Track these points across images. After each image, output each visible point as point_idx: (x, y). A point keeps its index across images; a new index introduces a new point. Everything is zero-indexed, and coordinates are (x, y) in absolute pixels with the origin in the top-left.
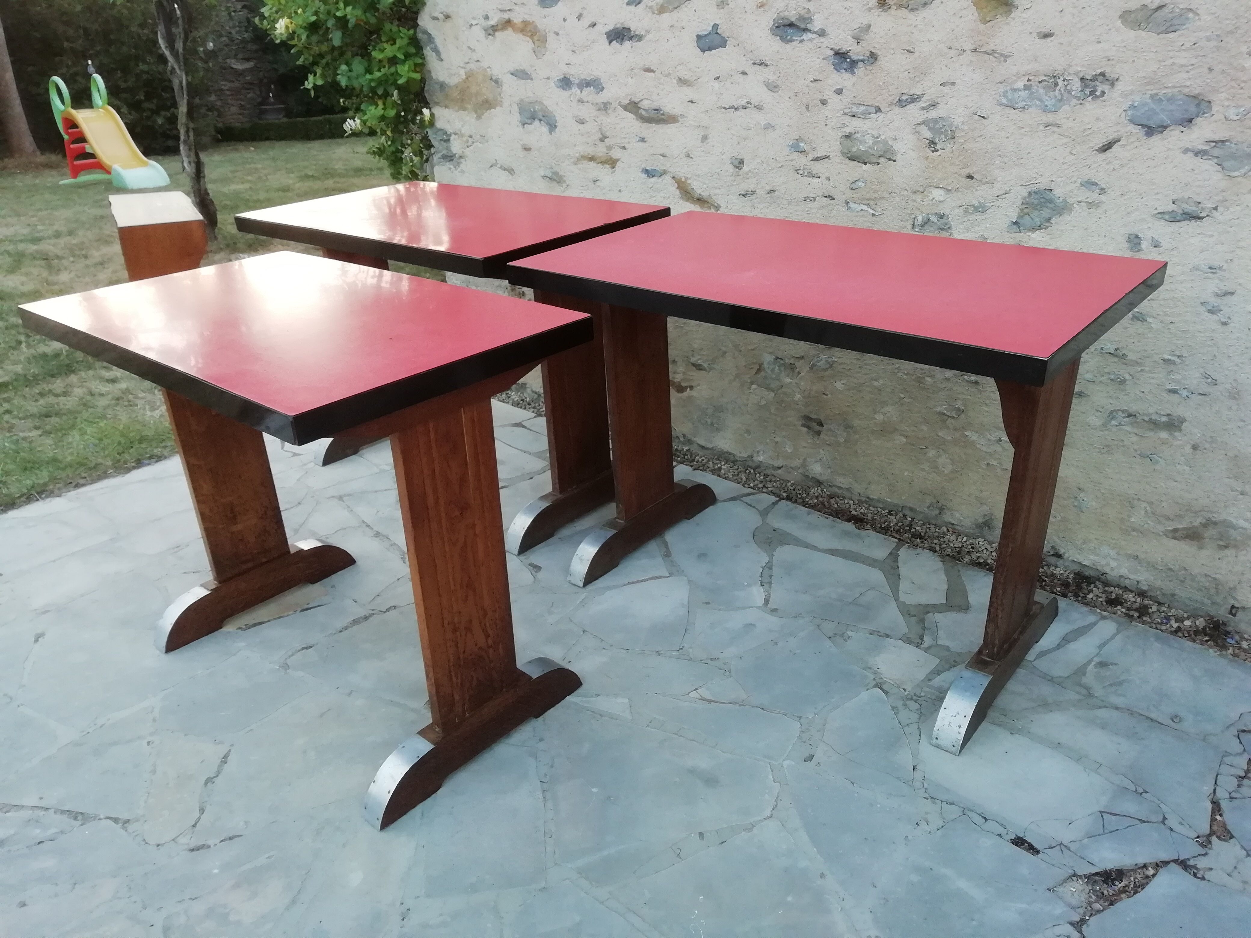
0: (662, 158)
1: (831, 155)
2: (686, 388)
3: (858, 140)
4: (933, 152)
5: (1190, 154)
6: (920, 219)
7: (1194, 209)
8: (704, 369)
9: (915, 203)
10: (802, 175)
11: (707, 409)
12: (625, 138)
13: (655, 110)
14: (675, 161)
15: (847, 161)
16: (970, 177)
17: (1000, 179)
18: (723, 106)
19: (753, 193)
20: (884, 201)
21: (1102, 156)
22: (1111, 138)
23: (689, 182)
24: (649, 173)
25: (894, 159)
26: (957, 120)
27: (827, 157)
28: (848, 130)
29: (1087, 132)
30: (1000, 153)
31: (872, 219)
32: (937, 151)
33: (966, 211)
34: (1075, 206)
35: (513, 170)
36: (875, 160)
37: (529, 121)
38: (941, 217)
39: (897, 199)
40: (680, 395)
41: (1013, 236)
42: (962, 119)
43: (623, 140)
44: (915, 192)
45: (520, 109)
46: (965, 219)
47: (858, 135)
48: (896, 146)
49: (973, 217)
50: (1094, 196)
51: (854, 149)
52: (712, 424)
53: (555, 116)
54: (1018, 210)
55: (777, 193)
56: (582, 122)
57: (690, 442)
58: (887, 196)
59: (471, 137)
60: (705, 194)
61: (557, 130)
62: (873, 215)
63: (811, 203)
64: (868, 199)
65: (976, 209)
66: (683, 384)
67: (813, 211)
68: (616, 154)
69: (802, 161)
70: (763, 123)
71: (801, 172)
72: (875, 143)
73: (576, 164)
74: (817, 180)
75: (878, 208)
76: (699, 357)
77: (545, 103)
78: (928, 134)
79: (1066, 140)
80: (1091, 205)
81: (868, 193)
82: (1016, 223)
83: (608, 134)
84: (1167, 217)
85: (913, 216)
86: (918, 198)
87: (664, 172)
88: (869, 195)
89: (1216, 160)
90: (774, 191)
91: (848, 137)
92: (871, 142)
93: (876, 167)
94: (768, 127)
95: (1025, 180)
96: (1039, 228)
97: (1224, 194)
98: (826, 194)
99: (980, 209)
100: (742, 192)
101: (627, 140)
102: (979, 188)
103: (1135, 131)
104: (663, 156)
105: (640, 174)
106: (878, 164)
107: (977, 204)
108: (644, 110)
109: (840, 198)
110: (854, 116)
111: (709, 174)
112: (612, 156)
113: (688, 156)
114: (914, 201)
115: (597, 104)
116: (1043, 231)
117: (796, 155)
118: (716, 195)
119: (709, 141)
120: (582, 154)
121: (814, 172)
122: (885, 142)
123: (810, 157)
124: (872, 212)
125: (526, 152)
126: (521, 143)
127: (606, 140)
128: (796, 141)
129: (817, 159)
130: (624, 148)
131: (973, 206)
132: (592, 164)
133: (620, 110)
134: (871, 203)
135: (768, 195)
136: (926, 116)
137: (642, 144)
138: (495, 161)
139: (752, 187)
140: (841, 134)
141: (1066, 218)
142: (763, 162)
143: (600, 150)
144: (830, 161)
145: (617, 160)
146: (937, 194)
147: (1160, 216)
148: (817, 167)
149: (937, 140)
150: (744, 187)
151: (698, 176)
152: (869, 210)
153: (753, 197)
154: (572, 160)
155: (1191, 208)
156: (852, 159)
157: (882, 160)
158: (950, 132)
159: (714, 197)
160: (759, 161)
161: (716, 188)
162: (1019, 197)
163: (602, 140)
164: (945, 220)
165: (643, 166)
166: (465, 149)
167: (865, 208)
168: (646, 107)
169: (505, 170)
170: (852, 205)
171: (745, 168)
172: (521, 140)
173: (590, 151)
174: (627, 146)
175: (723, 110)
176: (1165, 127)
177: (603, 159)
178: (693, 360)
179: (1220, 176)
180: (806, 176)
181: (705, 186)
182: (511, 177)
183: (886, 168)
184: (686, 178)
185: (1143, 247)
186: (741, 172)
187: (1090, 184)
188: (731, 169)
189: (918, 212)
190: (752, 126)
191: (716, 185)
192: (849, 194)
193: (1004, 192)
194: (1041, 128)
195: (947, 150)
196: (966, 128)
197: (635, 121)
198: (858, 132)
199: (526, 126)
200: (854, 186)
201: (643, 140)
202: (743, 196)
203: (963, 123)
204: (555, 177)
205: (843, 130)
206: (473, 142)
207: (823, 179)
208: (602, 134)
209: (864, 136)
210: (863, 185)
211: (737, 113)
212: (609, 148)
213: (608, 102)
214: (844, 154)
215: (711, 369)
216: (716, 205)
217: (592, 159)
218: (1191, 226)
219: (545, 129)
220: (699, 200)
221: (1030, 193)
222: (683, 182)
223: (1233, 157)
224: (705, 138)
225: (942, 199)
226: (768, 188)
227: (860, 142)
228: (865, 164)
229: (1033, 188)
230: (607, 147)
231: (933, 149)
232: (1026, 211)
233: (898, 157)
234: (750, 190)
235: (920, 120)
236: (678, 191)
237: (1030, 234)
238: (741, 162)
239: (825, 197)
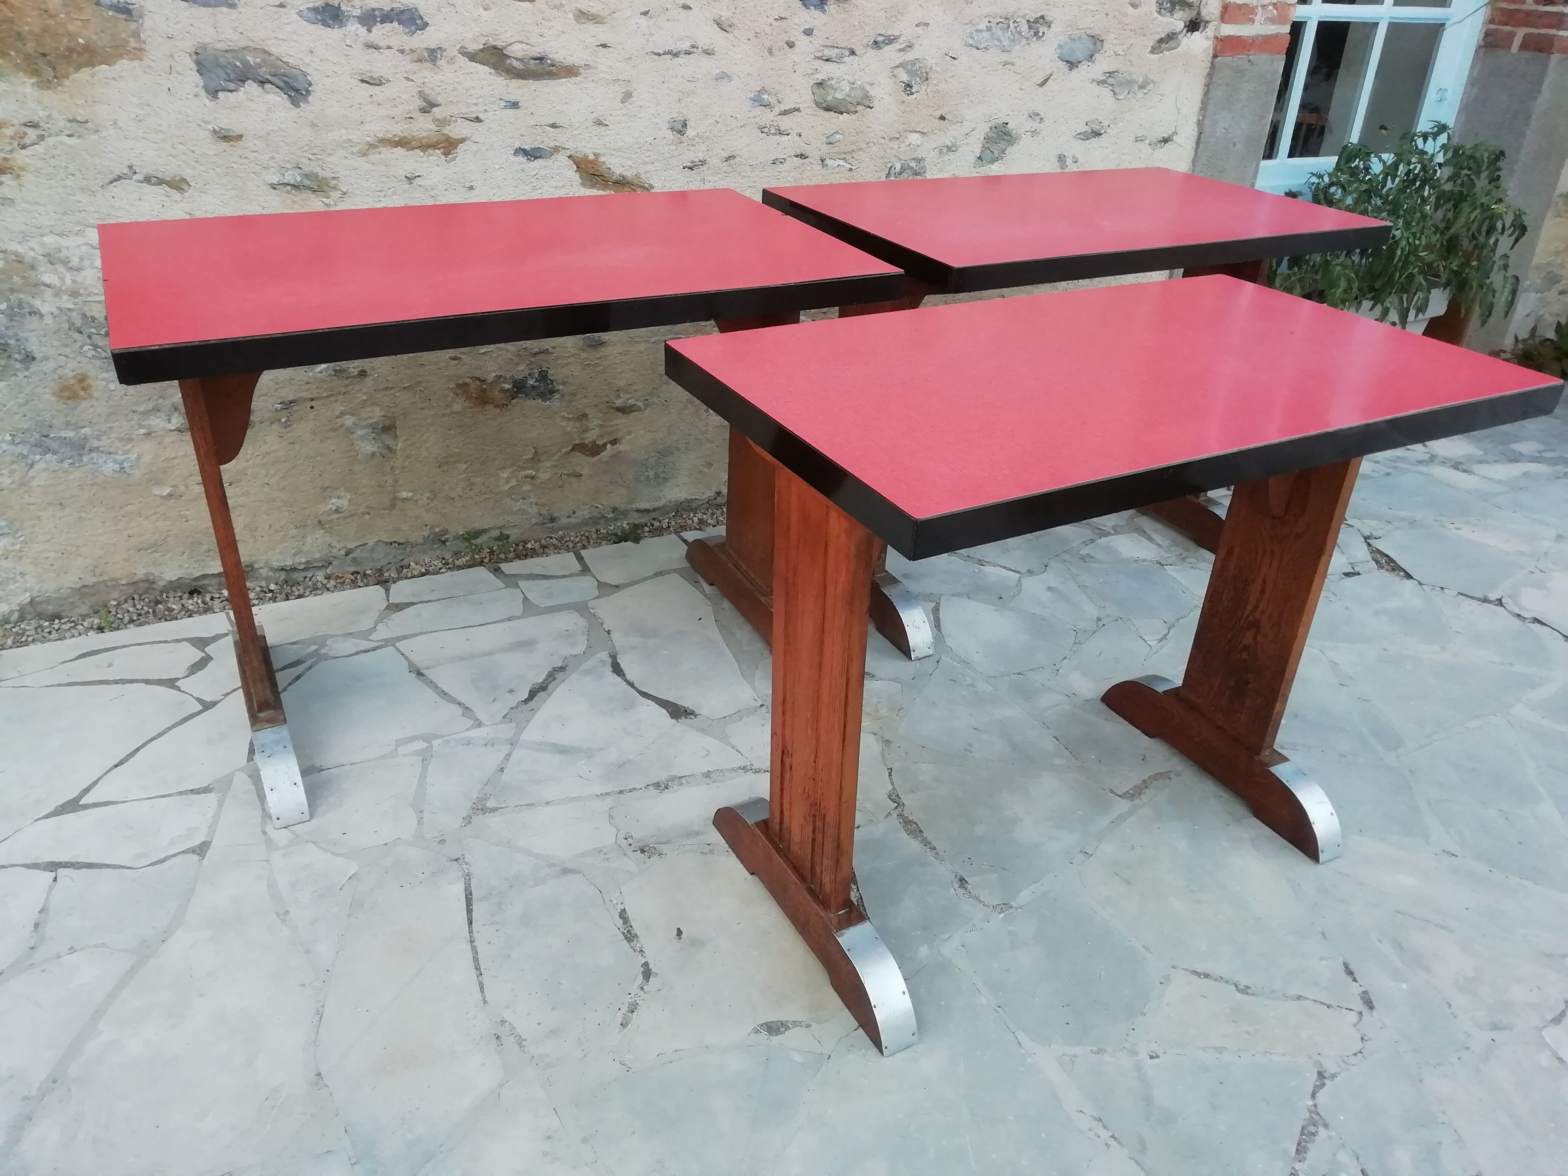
0: (551, 129)
1: (802, 107)
2: (605, 445)
3: (833, 88)
4: (908, 95)
5: (1095, 84)
6: (898, 167)
7: (1098, 127)
8: (639, 409)
9: (892, 151)
10: (768, 134)
11: (647, 459)
12: (476, 104)
13: (535, 59)
14: (576, 132)
15: (822, 112)
16: (942, 118)
17: (967, 117)
18: (656, 51)
19: (703, 162)
20: (861, 153)
21: (1041, 89)
22: (1048, 73)
23: (602, 159)
24: (532, 154)
25: (871, 105)
26: (931, 62)
27: (798, 110)
28: (820, 77)
29: (1033, 69)
30: (968, 92)
31: (848, 174)
32: (912, 94)
33: (941, 151)
34: (1023, 135)
35: (184, 180)
36: (853, 109)
37: (232, 86)
38: (919, 161)
39: (874, 148)
40: (596, 458)
41: (978, 170)
42: (934, 61)
43: (474, 108)
44: (890, 140)
45: (198, 63)
46: (940, 161)
47: (833, 82)
48: (873, 92)
49: (946, 157)
50: (1035, 125)
51: (829, 98)
52: (657, 476)
53: (305, 75)
54: (981, 145)
55: (738, 159)
56: (378, 82)
57: (625, 513)
58: (864, 146)
59: (34, 125)
60: (629, 174)
61: (310, 98)
62: (851, 170)
63: (781, 165)
64: (845, 153)
65: (949, 149)
66: (600, 442)
67: (782, 175)
68: (455, 131)
69: (767, 117)
70: (715, 72)
71: (766, 130)
72: (852, 89)
73: (365, 155)
74: (786, 138)
75: (854, 162)
76: (628, 396)
77: (273, 50)
78: (905, 77)
79: (1018, 77)
80: (1035, 133)
81: (846, 145)
82: (980, 158)
83: (440, 100)
84: (1082, 137)
85: (889, 165)
86: (895, 145)
87: (556, 150)
88: (847, 148)
89: (1111, 88)
90: (734, 157)
91: (820, 84)
92: (848, 89)
93: (853, 116)
94: (723, 76)
95: (988, 117)
96: (997, 160)
97: (1115, 114)
98: (799, 153)
99: (950, 149)
100: (688, 164)
101: (480, 109)
102: (950, 128)
103: (1062, 67)
104: (553, 126)
105: (512, 158)
106: (857, 112)
107: (950, 145)
108: (517, 59)
109: (814, 154)
110: (827, 60)
111: (636, 146)
112: (451, 135)
113: (599, 123)
114: (892, 148)
115: (412, 51)
116: (1000, 162)
117: (759, 110)
118: (646, 172)
119: (632, 99)
120: (380, 135)
121: (782, 129)
122: (862, 88)
123: (777, 111)
124: (849, 166)
125: (225, 145)
126: (210, 127)
127: (434, 109)
128: (757, 93)
129: (785, 113)
130: (478, 120)
131: (947, 146)
132: (400, 151)
133: (463, 61)
134: (848, 156)
135: (724, 163)
136: (904, 58)
137: (511, 112)
138: (126, 171)
139: (701, 156)
140: (812, 82)
141: (1016, 147)
142: (718, 122)
143: (424, 127)
144: (800, 114)
145: (463, 140)
146: (914, 138)
147: (1078, 136)
148: (785, 123)
149: (913, 83)
150: (689, 156)
151: (619, 150)
152: (845, 164)
153: (705, 168)
154: (356, 149)
155: (1096, 127)
156: (828, 109)
157: (860, 108)
158: (924, 74)
159: (643, 176)
160: (711, 121)
161: (646, 163)
162: (983, 133)
163: (424, 111)
164: (922, 165)
165: (517, 146)
166: (12, 151)
167: (841, 162)
168: (519, 55)
169: (161, 182)
170: (828, 162)
171: (690, 132)
172: (206, 122)
173: (398, 130)
174: (481, 116)
175: (656, 57)
176: (1080, 62)
177: (424, 141)
178: (619, 403)
179: (1113, 99)
180: (774, 134)
181: (630, 163)
182: (176, 195)
183: (864, 116)
184: (597, 155)
185: (1068, 163)
186: (683, 138)
187: (1034, 115)
188: (670, 135)
189: (895, 160)
190: (700, 76)
191: (647, 159)
192: (826, 149)
193: (971, 129)
194: (1001, 66)
195: (923, 92)
196: (939, 69)
197: (493, 77)
198: (832, 79)
199: (221, 95)
200: (832, 140)
201: (515, 105)
202: (691, 168)
203: (936, 64)
204: (307, 182)
205: (816, 76)
206: (41, 138)
207: (793, 136)
208: (425, 100)
209: (839, 83)
210: (842, 137)
211: (677, 60)
212: (442, 122)
213: (440, 48)
214: (818, 104)
215: (646, 406)
216: (647, 185)
217: (403, 143)
218: (1095, 142)
219: (276, 99)
220: (616, 183)
221: (991, 128)
222: (590, 162)
223: (1120, 84)
224: (627, 96)
225: (919, 143)
226: (725, 154)
227: (835, 90)
228: (842, 113)
229: (994, 124)
230: (438, 120)
231: (909, 92)
232: (987, 145)
233: (876, 104)
234: (697, 160)
235: (898, 62)
236: (578, 175)
237: (990, 166)
238: (685, 125)
239: (797, 156)
